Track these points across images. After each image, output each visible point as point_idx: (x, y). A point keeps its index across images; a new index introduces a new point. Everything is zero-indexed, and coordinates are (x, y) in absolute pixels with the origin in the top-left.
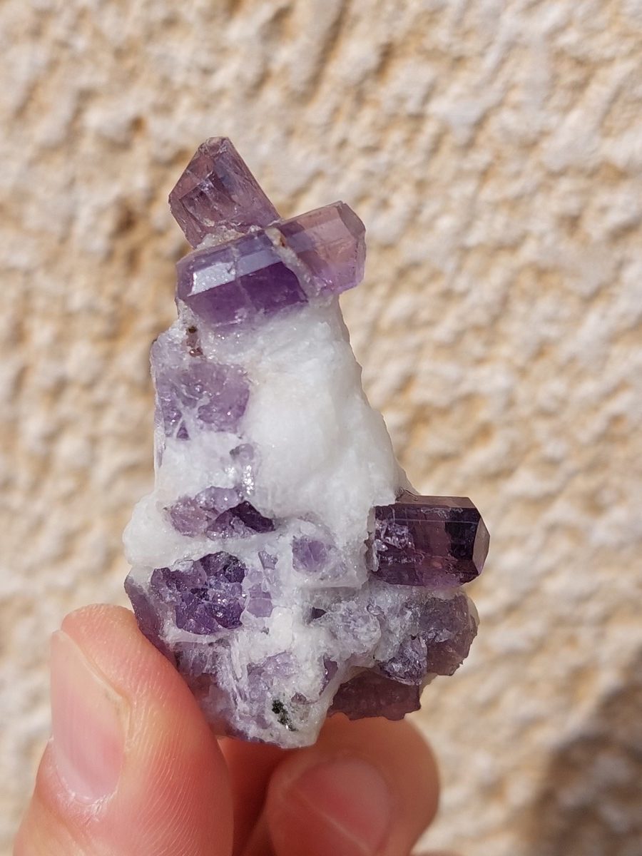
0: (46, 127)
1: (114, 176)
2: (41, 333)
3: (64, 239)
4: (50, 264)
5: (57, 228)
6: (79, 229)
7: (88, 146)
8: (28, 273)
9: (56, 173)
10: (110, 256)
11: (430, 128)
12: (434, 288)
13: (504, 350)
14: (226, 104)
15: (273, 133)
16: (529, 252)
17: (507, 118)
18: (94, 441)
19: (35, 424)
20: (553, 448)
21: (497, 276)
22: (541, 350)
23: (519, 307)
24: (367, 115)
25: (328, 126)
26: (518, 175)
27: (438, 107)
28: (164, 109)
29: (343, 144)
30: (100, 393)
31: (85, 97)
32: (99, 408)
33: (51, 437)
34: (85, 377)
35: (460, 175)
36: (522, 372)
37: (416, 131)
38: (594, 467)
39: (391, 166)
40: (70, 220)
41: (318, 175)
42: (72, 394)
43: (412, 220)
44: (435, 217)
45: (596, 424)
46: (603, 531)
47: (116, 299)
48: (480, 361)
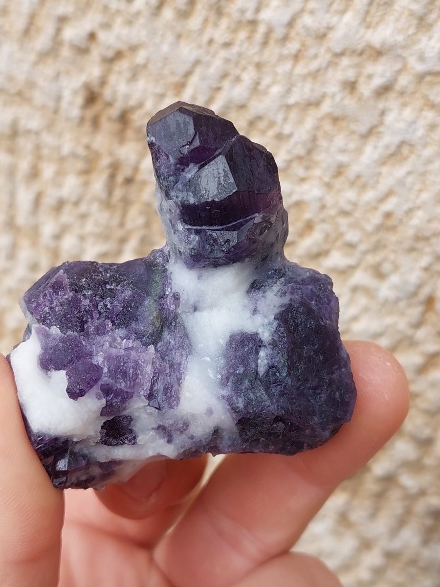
0: (42, 41)
1: (81, 70)
2: (48, 171)
3: (56, 111)
4: (50, 126)
5: (51, 104)
6: (64, 105)
7: (66, 52)
8: (37, 133)
9: (48, 69)
10: (82, 120)
11: (262, 29)
12: (271, 133)
13: (317, 172)
14: (142, 20)
15: (170, 37)
16: (326, 107)
17: (307, 20)
18: (82, 238)
19: (48, 228)
20: (352, 236)
21: (309, 123)
22: (340, 170)
23: (323, 143)
24: (224, 23)
25: (201, 31)
26: (316, 56)
27: (266, 15)
28: (107, 26)
29: (211, 42)
30: (83, 208)
31: (62, 20)
32: (84, 217)
33: (58, 237)
34: (74, 198)
35: (282, 58)
36: (328, 186)
37: (253, 31)
38: (377, 247)
39: (240, 55)
40: (59, 98)
41: (197, 62)
42: (68, 209)
43: (255, 88)
44: (269, 86)
45: (376, 219)
46: (385, 290)
47: (88, 147)
48: (303, 180)
